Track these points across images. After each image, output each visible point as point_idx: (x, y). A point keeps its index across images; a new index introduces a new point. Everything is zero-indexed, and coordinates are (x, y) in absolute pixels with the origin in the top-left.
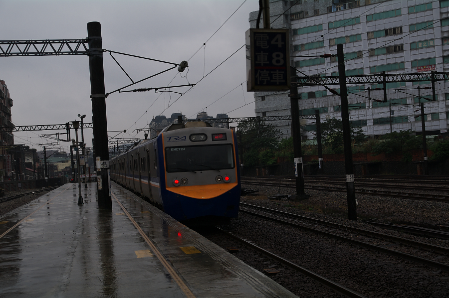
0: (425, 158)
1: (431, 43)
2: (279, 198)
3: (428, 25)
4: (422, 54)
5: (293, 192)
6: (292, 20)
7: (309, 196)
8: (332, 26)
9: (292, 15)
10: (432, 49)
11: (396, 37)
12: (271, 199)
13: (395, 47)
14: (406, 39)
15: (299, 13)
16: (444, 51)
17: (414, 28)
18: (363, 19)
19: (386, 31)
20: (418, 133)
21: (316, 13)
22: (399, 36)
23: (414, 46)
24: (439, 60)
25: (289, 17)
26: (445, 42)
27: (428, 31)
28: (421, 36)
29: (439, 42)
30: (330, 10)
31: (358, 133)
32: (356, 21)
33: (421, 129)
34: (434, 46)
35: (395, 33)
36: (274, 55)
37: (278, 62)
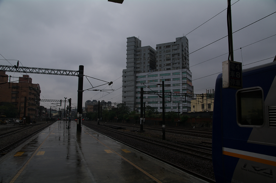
0: (179, 121)
1: (179, 85)
2: (134, 131)
3: (178, 79)
4: (176, 88)
5: (139, 129)
6: (136, 73)
7: (145, 131)
8: (149, 76)
9: (136, 71)
10: (179, 87)
11: (168, 82)
12: (131, 131)
13: (168, 85)
14: (171, 82)
15: (139, 71)
16: (183, 87)
17: (174, 79)
18: (159, 75)
19: (166, 79)
20: (177, 113)
21: (144, 72)
22: (169, 82)
23: (174, 85)
24: (181, 90)
25: (136, 72)
26: (183, 85)
27: (178, 81)
28: (176, 82)
29: (181, 85)
30: (148, 71)
31: (156, 111)
32: (157, 75)
33: (178, 111)
34: (180, 86)
35: (168, 80)
36: (237, 73)
37: (238, 76)
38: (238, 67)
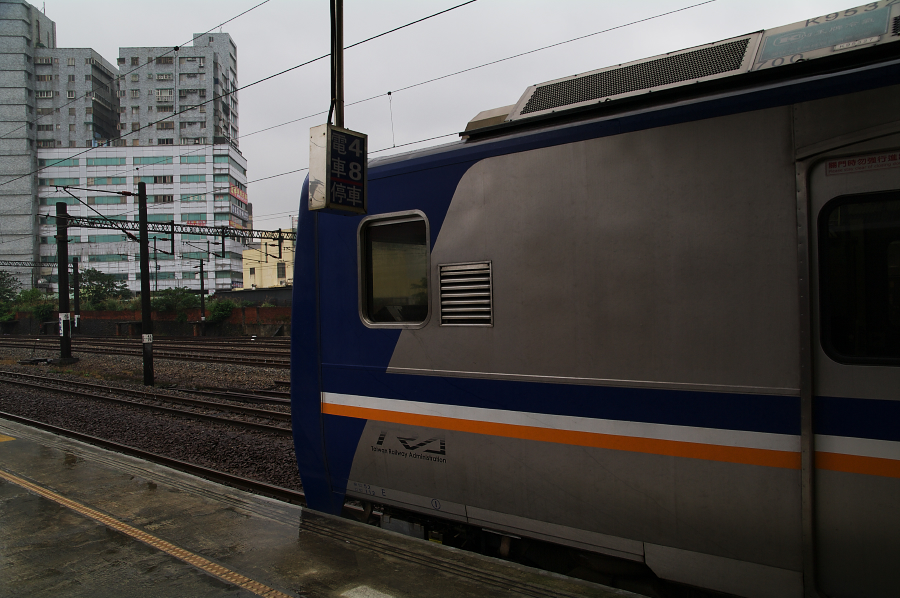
0: (203, 318)
1: (203, 198)
2: (36, 362)
3: (199, 178)
4: (193, 208)
5: (56, 355)
6: (39, 147)
7: (78, 360)
8: (90, 163)
9: (38, 141)
10: (203, 204)
11: (165, 186)
12: (23, 364)
13: (164, 196)
14: (176, 189)
15: (49, 141)
16: (216, 207)
17: (185, 178)
18: (130, 161)
19: (155, 178)
20: (197, 292)
21: (72, 145)
22: (169, 186)
23: (185, 198)
24: (210, 217)
25: (35, 143)
26: (217, 199)
27: (199, 185)
28: (192, 188)
29: (210, 197)
30: (89, 144)
31: (122, 287)
32: (122, 161)
33: (199, 287)
34: (205, 201)
35: (165, 182)
36: (351, 165)
37: (355, 175)
38: (355, 147)
